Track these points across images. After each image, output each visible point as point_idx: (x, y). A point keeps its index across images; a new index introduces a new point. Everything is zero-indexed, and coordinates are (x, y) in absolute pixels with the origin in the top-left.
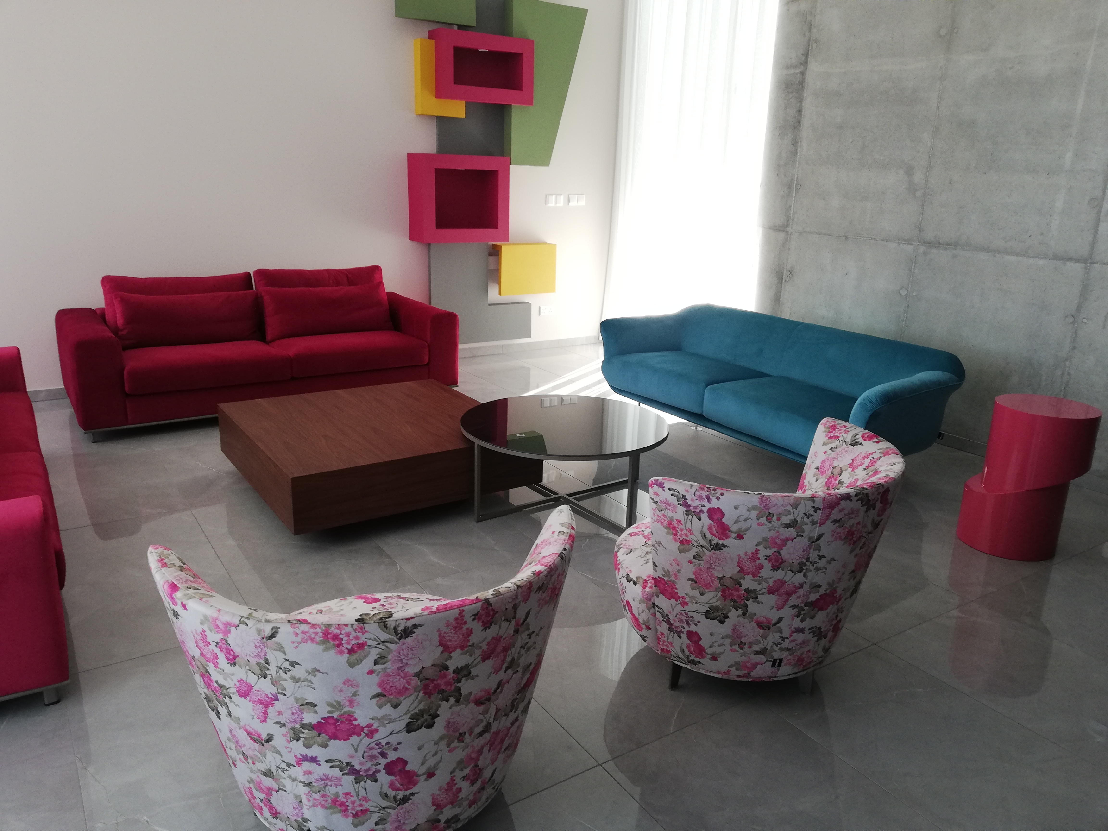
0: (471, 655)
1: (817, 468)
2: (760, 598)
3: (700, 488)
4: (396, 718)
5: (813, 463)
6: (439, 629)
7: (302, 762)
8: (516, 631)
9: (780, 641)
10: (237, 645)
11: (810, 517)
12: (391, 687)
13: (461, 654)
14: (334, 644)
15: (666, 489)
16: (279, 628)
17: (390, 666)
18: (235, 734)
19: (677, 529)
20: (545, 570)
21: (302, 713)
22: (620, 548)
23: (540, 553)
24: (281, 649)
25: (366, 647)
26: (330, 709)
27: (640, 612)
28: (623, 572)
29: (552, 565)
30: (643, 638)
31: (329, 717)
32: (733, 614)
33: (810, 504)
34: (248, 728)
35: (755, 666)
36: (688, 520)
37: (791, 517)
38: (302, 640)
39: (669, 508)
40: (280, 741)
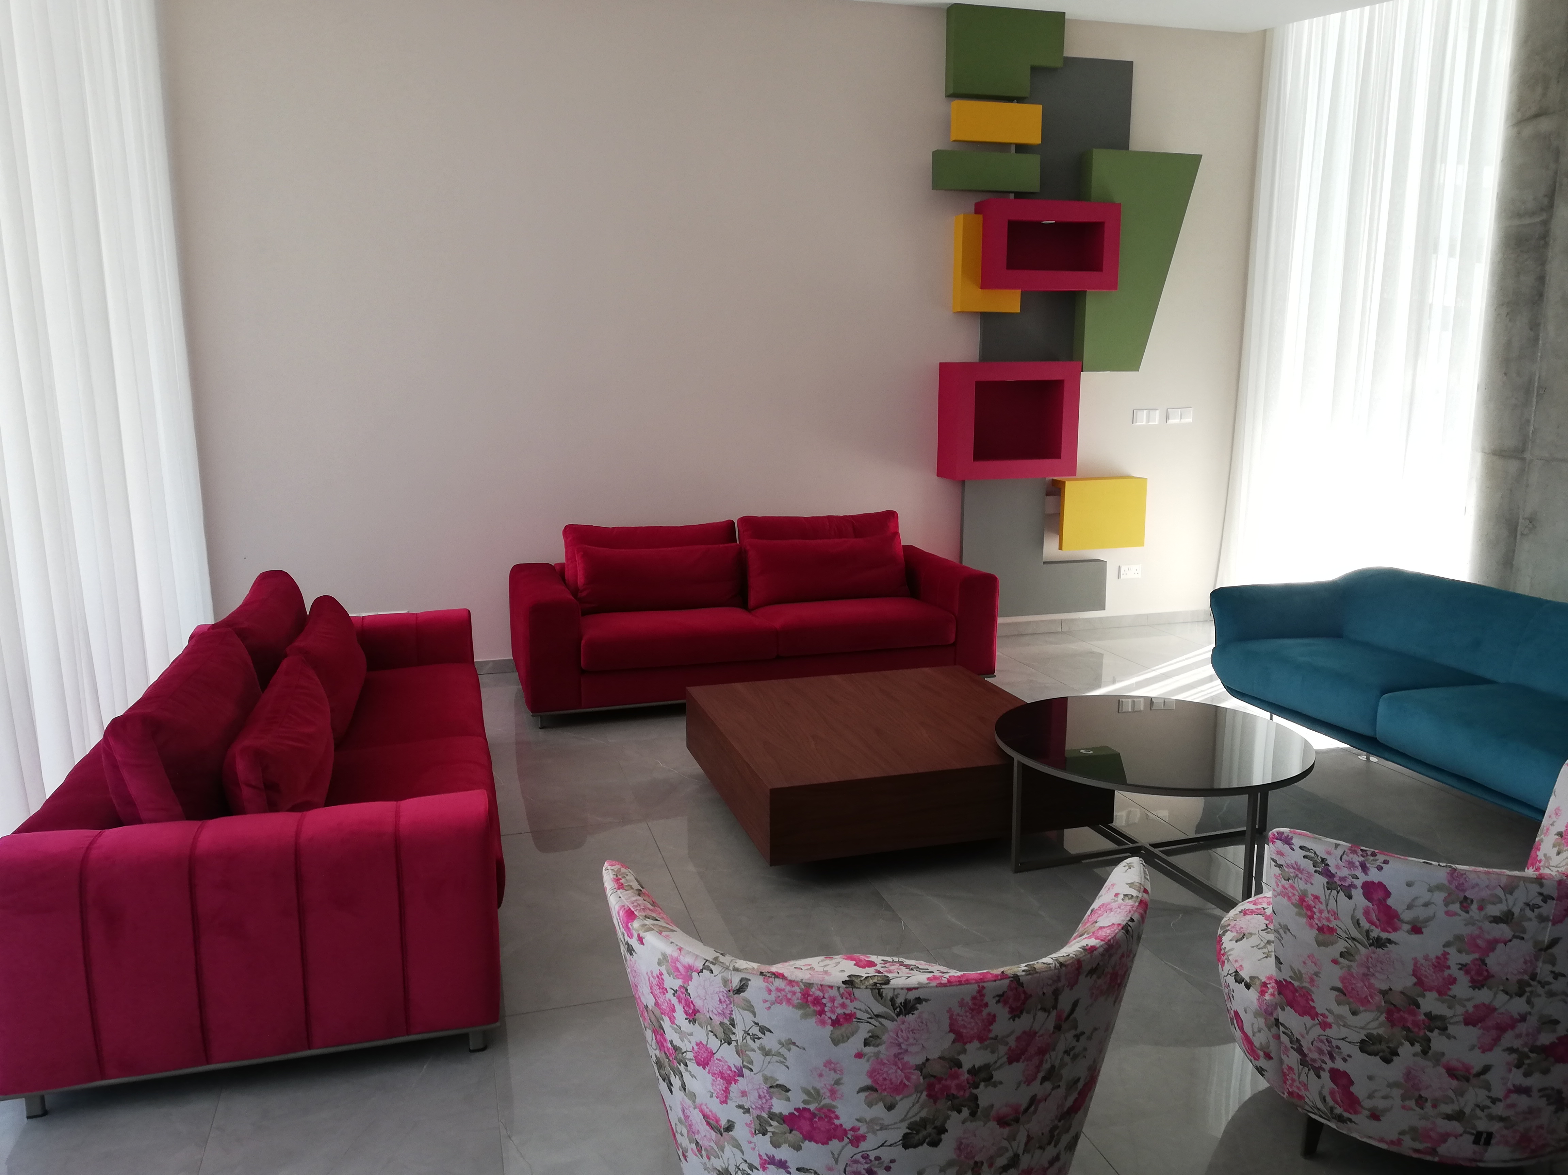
0: (993, 1052)
1: (1560, 834)
2: (1451, 1029)
3: (1349, 850)
4: (892, 1125)
5: (1552, 824)
6: (950, 1009)
7: (768, 1166)
8: (1058, 1028)
9: (1488, 1103)
10: (699, 996)
11: (1535, 909)
12: (885, 1079)
13: (979, 1049)
14: (814, 1011)
15: (1296, 847)
16: (750, 980)
17: (884, 1051)
18: (688, 1114)
19: (1314, 909)
20: (1101, 946)
21: (771, 1098)
22: (1227, 931)
23: (1097, 922)
24: (750, 1008)
25: (854, 1020)
26: (806, 1097)
27: (1256, 1030)
28: (1228, 968)
29: (1112, 941)
30: (1261, 1071)
31: (805, 1109)
32: (1406, 1050)
33: (1535, 888)
34: (704, 1107)
35: (1444, 1137)
36: (1331, 897)
37: (1503, 907)
38: (775, 1000)
39: (1300, 875)
40: (741, 1132)
